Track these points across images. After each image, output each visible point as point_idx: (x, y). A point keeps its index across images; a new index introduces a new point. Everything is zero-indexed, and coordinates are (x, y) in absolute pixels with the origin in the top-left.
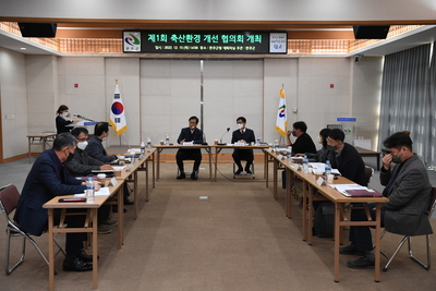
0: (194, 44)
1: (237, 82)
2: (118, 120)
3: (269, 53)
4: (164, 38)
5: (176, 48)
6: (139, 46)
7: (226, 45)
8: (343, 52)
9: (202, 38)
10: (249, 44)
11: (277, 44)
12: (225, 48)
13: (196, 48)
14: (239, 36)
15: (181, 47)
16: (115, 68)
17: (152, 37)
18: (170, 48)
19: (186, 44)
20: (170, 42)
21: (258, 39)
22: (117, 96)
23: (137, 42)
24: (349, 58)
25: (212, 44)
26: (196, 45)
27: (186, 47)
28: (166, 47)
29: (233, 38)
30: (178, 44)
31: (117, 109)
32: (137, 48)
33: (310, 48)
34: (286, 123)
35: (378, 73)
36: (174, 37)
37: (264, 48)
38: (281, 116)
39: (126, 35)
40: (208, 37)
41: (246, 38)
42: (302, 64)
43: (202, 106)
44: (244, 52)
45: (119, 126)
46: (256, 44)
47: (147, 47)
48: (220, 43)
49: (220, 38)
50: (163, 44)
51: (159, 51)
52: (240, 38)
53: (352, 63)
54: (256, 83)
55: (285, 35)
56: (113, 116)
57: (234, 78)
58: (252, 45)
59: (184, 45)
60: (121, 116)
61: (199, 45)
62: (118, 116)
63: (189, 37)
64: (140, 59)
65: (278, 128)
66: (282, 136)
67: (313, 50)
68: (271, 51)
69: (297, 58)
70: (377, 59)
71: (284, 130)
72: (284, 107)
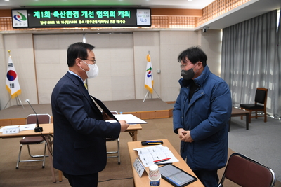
0: (73, 18)
1: (113, 51)
2: (13, 86)
3: (136, 26)
4: (47, 14)
5: (58, 22)
6: (26, 22)
7: (101, 19)
8: (191, 27)
9: (80, 14)
10: (120, 18)
11: (143, 18)
12: (100, 22)
13: (76, 22)
14: (111, 12)
15: (63, 22)
16: (12, 42)
17: (37, 14)
18: (53, 22)
19: (66, 19)
20: (53, 18)
21: (127, 14)
22: (10, 65)
23: (24, 19)
24: (197, 31)
25: (89, 19)
26: (75, 19)
27: (67, 22)
28: (50, 22)
29: (106, 13)
30: (60, 19)
31: (11, 76)
32: (25, 23)
33: (168, 24)
34: (153, 82)
36: (56, 14)
37: (132, 21)
38: (148, 76)
39: (15, 13)
40: (85, 13)
41: (117, 14)
42: (162, 36)
44: (116, 25)
45: (14, 91)
46: (125, 18)
47: (33, 23)
48: (96, 18)
49: (95, 13)
50: (47, 19)
51: (44, 26)
52: (113, 13)
53: (200, 35)
54: (128, 51)
55: (149, 11)
56: (8, 82)
57: (110, 47)
58: (122, 19)
59: (64, 20)
60: (15, 82)
61: (78, 20)
62: (12, 82)
63: (69, 13)
64: (33, 34)
65: (146, 86)
66: (150, 92)
67: (170, 26)
68: (138, 24)
69: (159, 31)
70: (217, 32)
71: (151, 87)
72: (150, 69)
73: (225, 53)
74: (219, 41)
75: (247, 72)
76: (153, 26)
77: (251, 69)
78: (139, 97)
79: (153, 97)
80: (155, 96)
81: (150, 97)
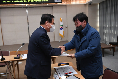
3: (54, 3)
5: (12, 1)
8: (83, 3)
13: (22, 1)
15: (15, 1)
24: (86, 5)
27: (17, 1)
28: (8, 1)
34: (63, 32)
35: (97, 10)
38: (61, 29)
42: (68, 8)
43: (28, 27)
44: (43, 2)
53: (87, 7)
65: (60, 34)
66: (62, 37)
67: (72, 2)
68: (55, 2)
69: (66, 5)
70: (97, 5)
71: (63, 35)
72: (62, 25)
73: (101, 16)
74: (98, 10)
75: (113, 26)
76: (63, 3)
77: (115, 24)
78: (56, 40)
79: (64, 40)
80: (65, 40)
81: (62, 40)
